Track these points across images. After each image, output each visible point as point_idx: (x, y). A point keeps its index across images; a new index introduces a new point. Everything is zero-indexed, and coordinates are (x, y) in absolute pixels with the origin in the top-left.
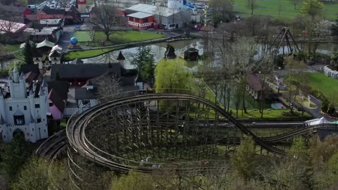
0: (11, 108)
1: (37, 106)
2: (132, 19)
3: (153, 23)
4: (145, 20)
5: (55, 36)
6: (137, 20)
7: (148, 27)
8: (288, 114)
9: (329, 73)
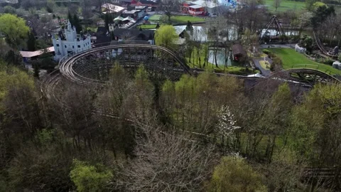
0: (66, 46)
1: (79, 46)
2: (190, 9)
3: (203, 12)
4: (198, 10)
5: (137, 15)
6: (193, 9)
7: (200, 15)
8: (243, 70)
9: (297, 49)
